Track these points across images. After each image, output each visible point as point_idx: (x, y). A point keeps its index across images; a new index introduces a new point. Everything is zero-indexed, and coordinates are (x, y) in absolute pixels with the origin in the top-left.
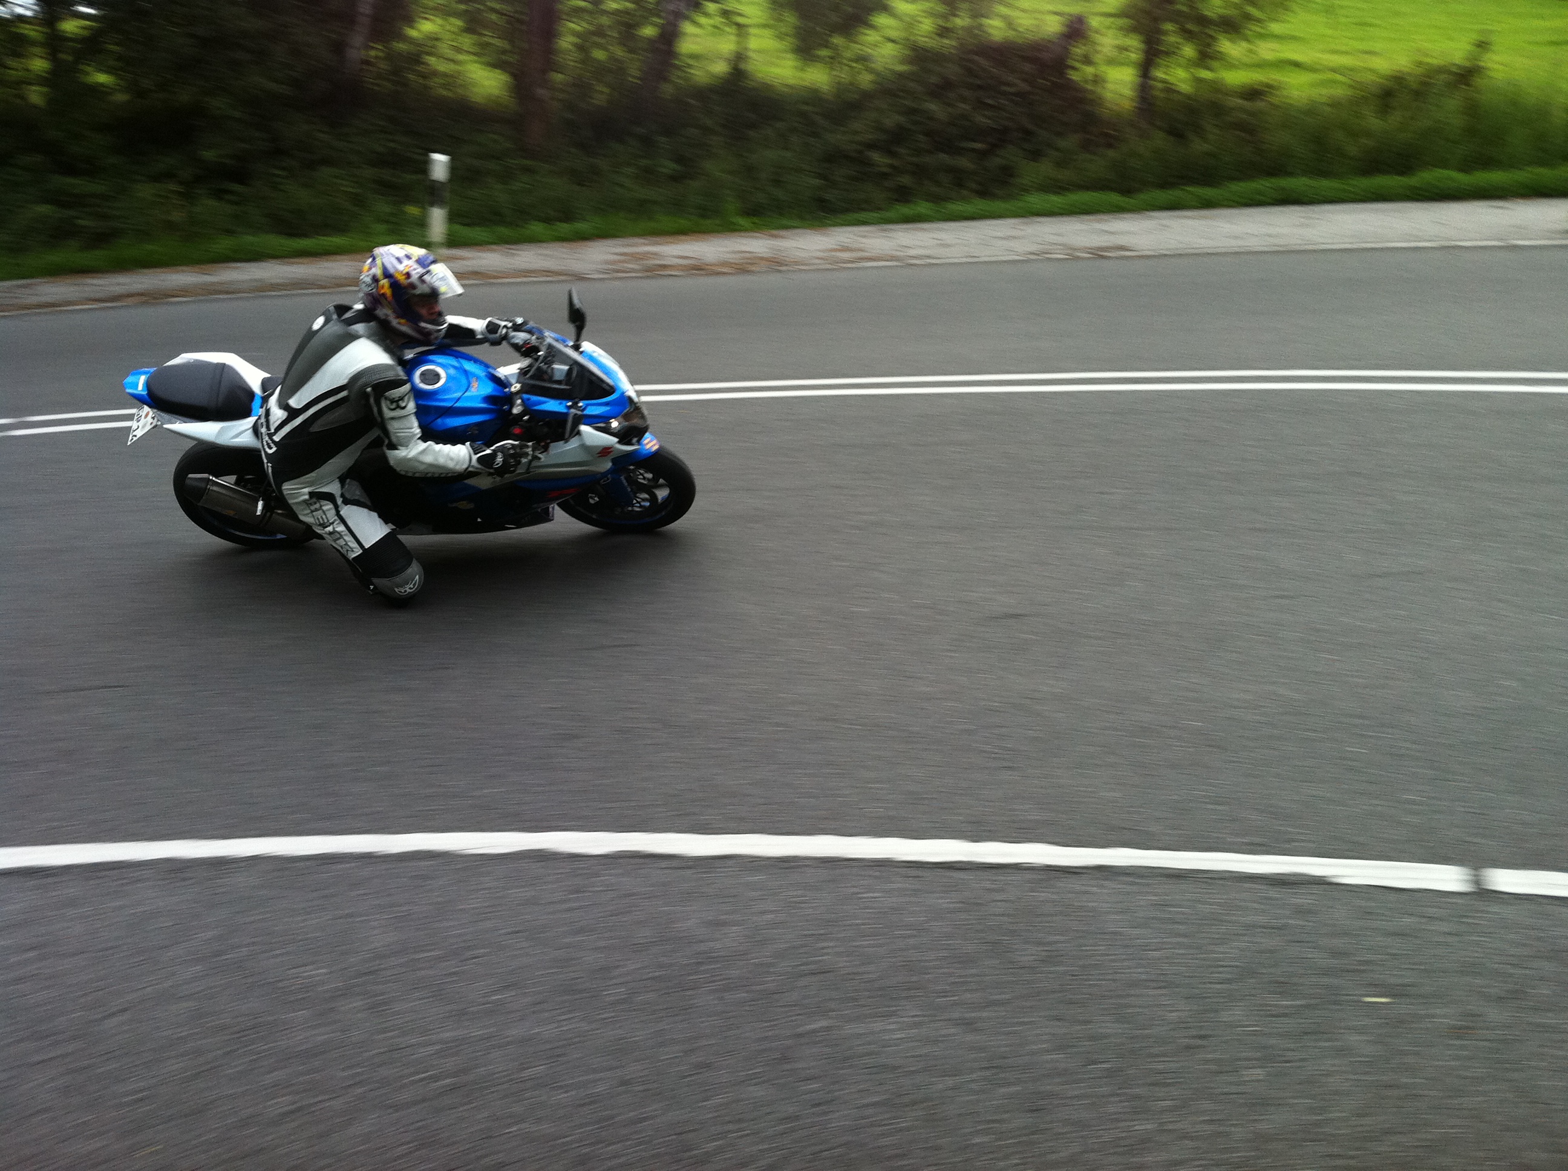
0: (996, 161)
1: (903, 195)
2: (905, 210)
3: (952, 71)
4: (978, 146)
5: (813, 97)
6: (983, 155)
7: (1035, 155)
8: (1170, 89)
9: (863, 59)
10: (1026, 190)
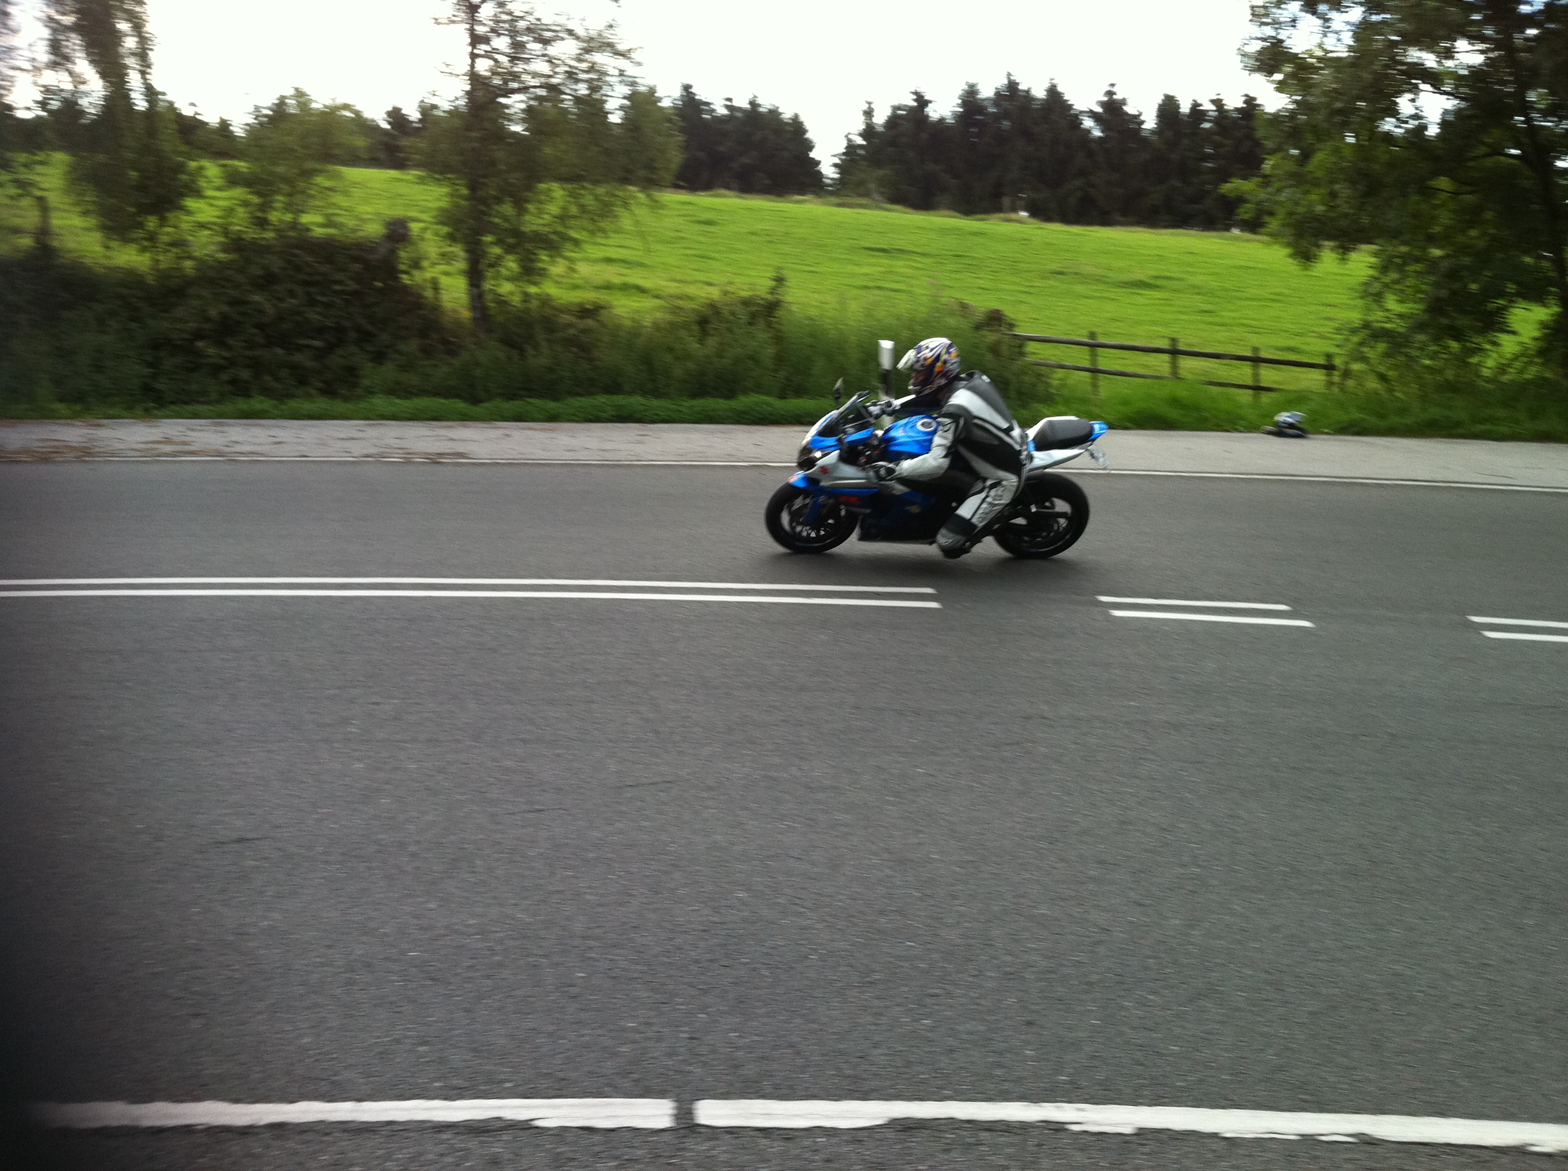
0: (335, 360)
1: (241, 389)
2: (242, 404)
3: (276, 264)
4: (316, 343)
5: (131, 279)
6: (322, 354)
7: (379, 358)
8: (502, 302)
9: (178, 244)
10: (370, 392)
